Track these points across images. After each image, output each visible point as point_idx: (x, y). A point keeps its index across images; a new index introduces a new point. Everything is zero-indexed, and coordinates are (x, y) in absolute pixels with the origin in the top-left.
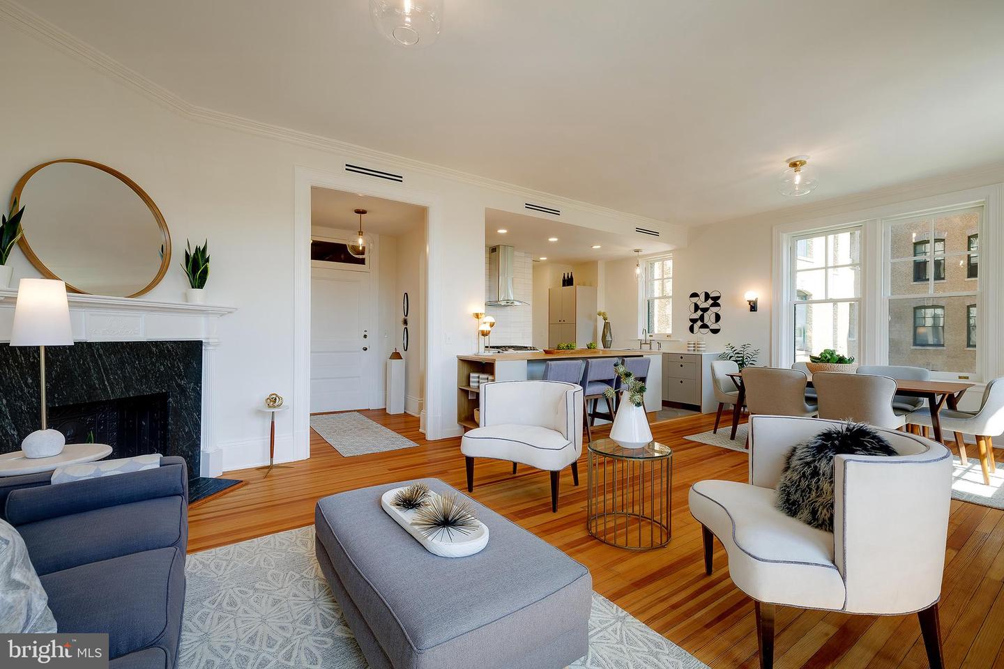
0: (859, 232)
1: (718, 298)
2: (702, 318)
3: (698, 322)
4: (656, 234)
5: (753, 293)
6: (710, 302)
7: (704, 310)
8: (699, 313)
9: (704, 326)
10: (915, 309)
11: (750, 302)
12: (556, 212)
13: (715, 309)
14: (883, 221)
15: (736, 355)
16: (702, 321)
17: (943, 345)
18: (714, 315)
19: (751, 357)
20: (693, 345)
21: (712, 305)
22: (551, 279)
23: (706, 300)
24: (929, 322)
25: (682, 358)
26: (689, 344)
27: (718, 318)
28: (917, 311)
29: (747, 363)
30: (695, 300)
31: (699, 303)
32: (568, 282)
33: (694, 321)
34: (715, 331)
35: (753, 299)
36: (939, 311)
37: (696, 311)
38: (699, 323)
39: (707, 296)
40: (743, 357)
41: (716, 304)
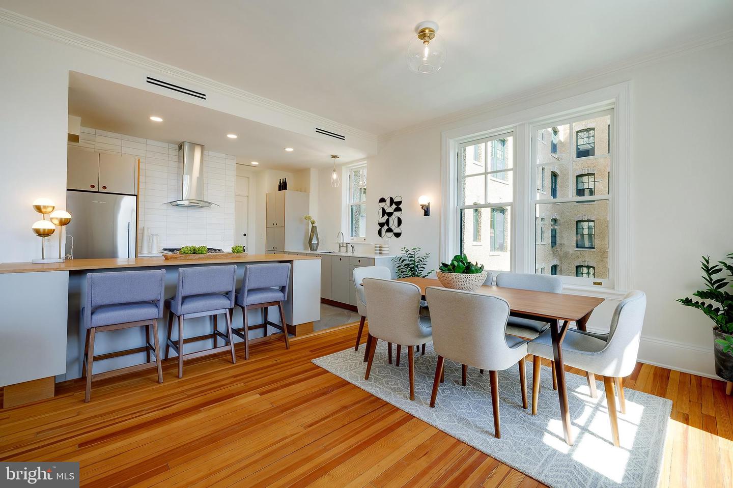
0: (512, 137)
1: (400, 203)
2: (387, 222)
3: (384, 227)
4: (342, 138)
5: (426, 198)
6: (394, 206)
7: (390, 214)
8: (386, 217)
9: (389, 230)
10: (578, 222)
11: (423, 206)
12: (202, 96)
13: (397, 214)
14: (531, 125)
15: (410, 259)
16: (388, 225)
17: (594, 248)
18: (397, 219)
19: (422, 260)
20: (378, 249)
21: (396, 210)
22: (269, 184)
23: (391, 205)
24: (586, 232)
25: (359, 261)
26: (375, 247)
27: (400, 222)
28: (579, 223)
29: (419, 266)
30: (383, 204)
31: (385, 208)
32: (283, 186)
33: (381, 225)
34: (398, 235)
35: (426, 203)
36: (592, 224)
37: (383, 215)
38: (386, 227)
39: (392, 201)
40: (414, 261)
41: (398, 209)
